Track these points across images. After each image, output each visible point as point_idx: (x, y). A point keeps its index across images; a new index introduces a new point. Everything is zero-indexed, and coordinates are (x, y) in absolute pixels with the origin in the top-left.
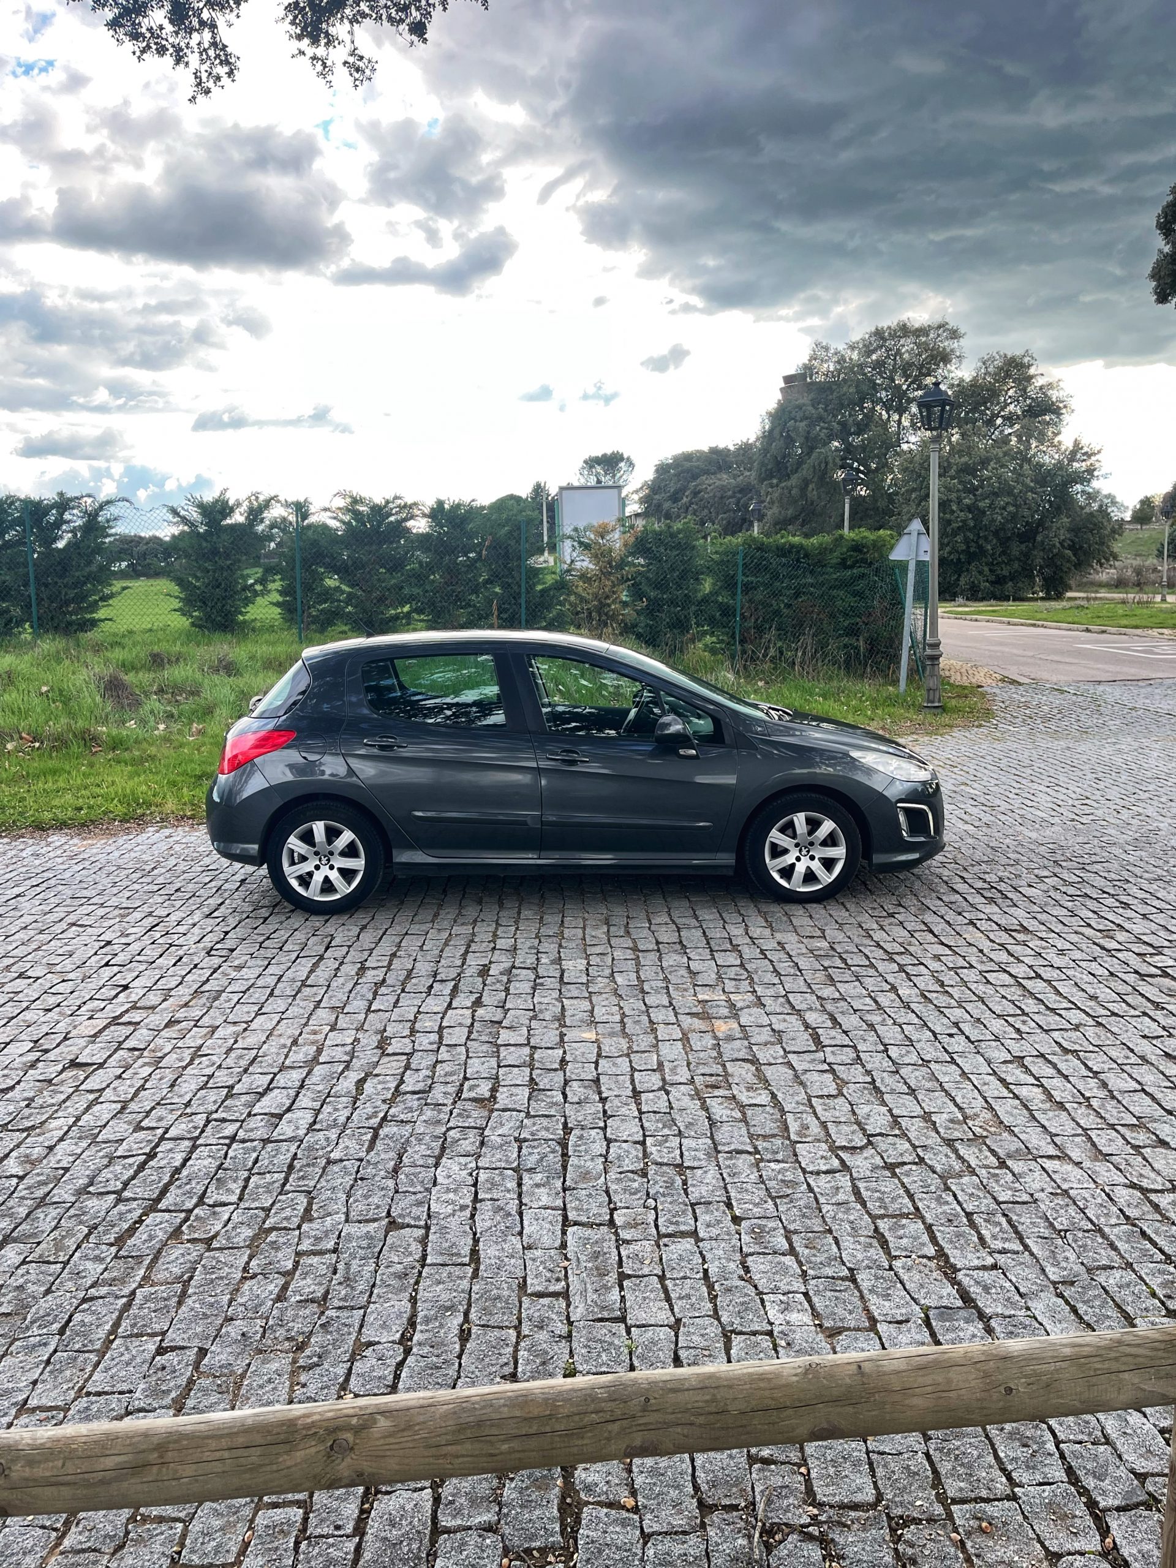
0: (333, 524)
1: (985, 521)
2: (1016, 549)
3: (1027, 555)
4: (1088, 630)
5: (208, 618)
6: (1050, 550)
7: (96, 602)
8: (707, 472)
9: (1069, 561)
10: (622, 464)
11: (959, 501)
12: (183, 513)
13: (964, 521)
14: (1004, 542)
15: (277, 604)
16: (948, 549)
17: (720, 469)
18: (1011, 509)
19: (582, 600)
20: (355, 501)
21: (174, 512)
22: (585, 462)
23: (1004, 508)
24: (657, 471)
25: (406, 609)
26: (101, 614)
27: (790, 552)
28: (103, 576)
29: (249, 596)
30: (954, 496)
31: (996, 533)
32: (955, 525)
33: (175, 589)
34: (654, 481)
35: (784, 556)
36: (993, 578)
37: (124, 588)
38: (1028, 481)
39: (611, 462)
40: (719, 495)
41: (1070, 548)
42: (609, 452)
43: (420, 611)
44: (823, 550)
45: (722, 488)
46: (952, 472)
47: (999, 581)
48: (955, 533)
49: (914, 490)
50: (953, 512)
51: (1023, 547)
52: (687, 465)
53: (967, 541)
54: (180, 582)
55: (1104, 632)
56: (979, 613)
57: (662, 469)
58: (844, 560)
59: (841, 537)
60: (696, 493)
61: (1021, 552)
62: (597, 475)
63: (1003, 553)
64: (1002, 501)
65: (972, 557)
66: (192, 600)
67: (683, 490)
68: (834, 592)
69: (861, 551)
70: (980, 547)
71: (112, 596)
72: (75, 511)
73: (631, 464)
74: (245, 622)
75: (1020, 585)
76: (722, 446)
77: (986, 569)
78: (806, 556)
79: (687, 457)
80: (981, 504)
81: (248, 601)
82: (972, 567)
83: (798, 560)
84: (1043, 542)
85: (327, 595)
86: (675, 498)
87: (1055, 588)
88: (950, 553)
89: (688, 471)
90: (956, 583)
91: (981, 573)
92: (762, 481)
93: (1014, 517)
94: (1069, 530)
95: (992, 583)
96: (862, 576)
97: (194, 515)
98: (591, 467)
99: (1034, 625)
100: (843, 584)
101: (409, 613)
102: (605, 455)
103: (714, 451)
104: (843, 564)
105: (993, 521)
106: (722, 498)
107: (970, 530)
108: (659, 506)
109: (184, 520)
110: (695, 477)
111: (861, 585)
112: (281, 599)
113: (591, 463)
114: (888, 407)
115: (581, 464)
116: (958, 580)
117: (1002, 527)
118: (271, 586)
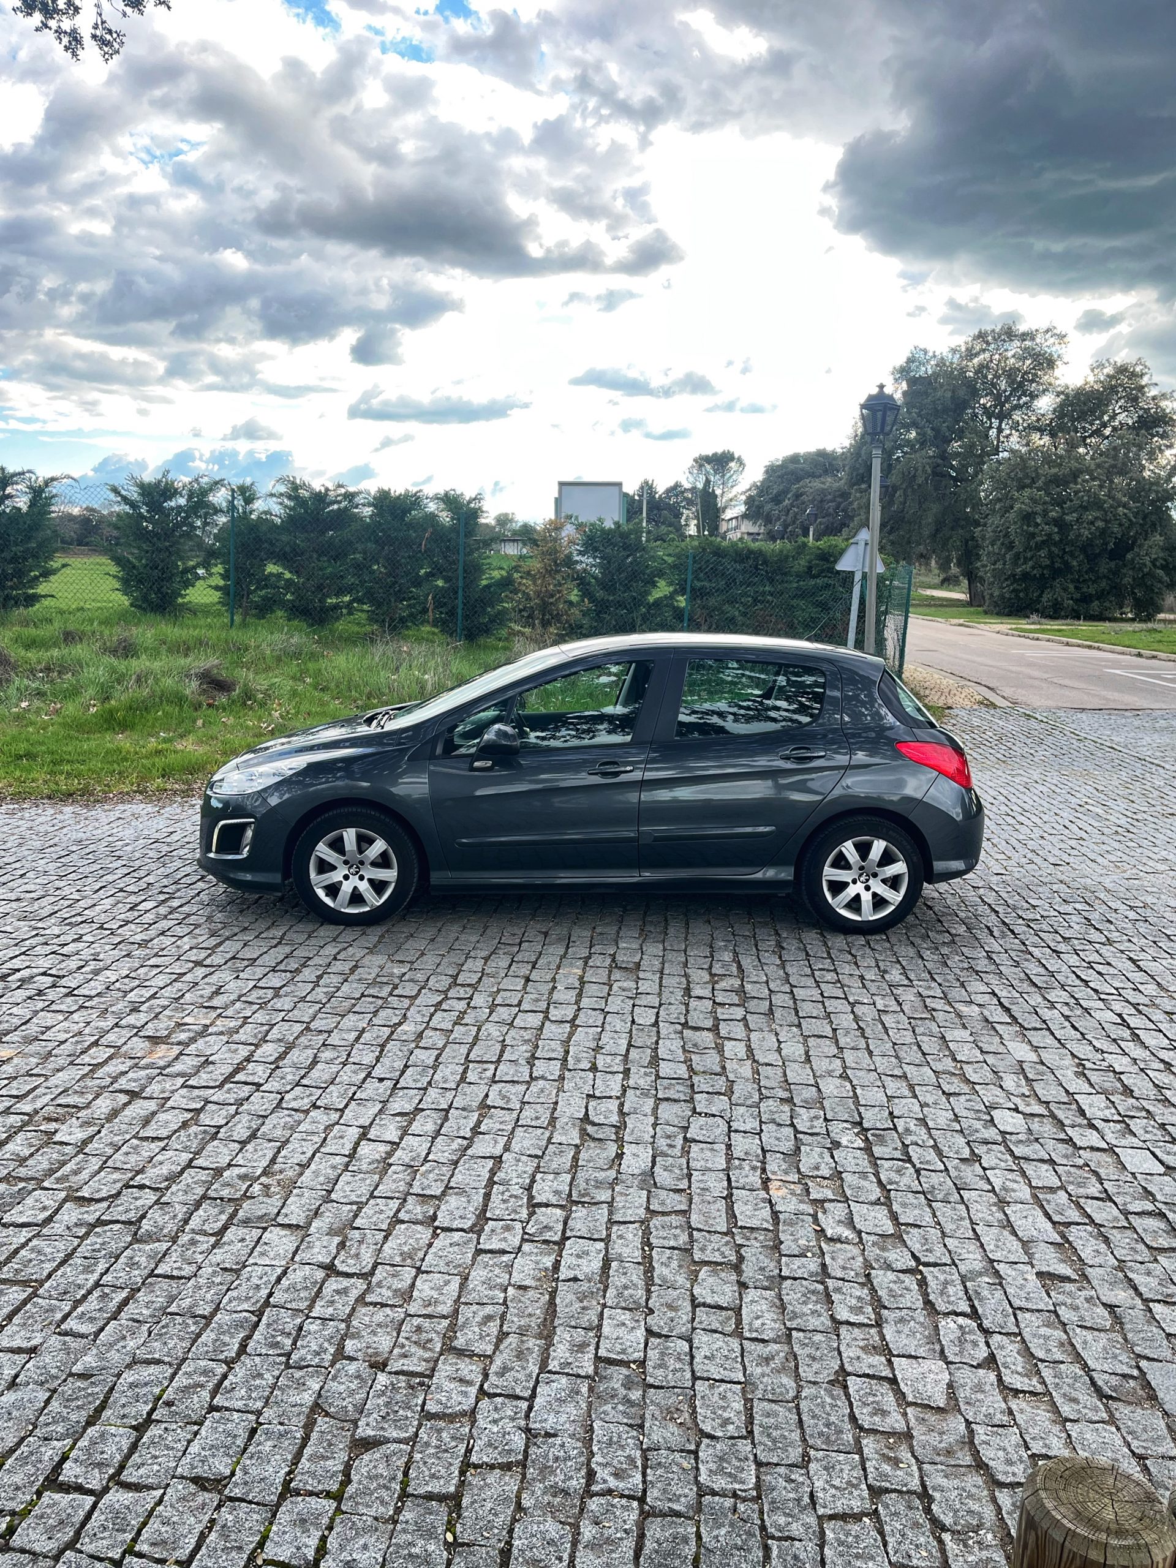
0: (277, 509)
1: (1072, 536)
2: (1105, 566)
3: (1116, 572)
4: (1139, 655)
5: (145, 599)
6: (1140, 569)
7: (36, 578)
8: (813, 475)
9: (1160, 581)
10: (732, 464)
11: (1045, 513)
12: (123, 493)
13: (1049, 535)
14: (1092, 559)
15: (217, 588)
16: (1031, 563)
17: (826, 472)
18: (1100, 524)
19: (528, 598)
20: (295, 487)
21: (115, 490)
22: (695, 461)
23: (1092, 523)
24: (767, 472)
25: (347, 599)
26: (42, 589)
27: (748, 558)
28: (44, 552)
29: (188, 579)
30: (1039, 508)
31: (1083, 549)
32: (1038, 539)
33: (113, 569)
34: (763, 482)
35: (742, 561)
36: (1077, 596)
37: (64, 566)
38: (1119, 495)
39: (721, 462)
40: (818, 498)
41: (1162, 567)
42: (720, 451)
43: (360, 601)
44: (783, 558)
45: (823, 492)
46: (1040, 483)
47: (1086, 599)
48: (1038, 547)
49: (999, 500)
50: (1037, 525)
51: (1113, 564)
52: (792, 466)
53: (1051, 556)
54: (118, 561)
55: (1154, 657)
56: (1043, 631)
57: (772, 471)
58: (810, 568)
59: (805, 545)
60: (798, 496)
61: (1110, 570)
62: (707, 474)
63: (1091, 570)
64: (1090, 516)
65: (1056, 573)
66: (131, 580)
67: (785, 492)
68: (794, 602)
69: (827, 560)
70: (1066, 563)
71: (54, 572)
72: (19, 487)
73: (740, 462)
74: (183, 605)
75: (1107, 604)
76: (829, 449)
77: (1071, 587)
78: (765, 562)
79: (794, 459)
80: (1068, 518)
81: (188, 584)
82: (1056, 583)
83: (756, 568)
84: (1133, 560)
85: (266, 581)
86: (777, 500)
87: (1146, 609)
88: (1033, 568)
89: (792, 473)
90: (1038, 600)
91: (1065, 590)
92: (852, 485)
93: (1103, 532)
94: (1163, 549)
95: (1076, 601)
96: (828, 586)
97: (134, 494)
98: (701, 466)
99: (1090, 647)
100: (802, 594)
101: (351, 602)
102: (715, 454)
103: (822, 454)
104: (809, 572)
105: (1080, 535)
106: (822, 501)
107: (1055, 544)
108: (759, 507)
109: (125, 499)
110: (798, 479)
111: (824, 596)
112: (222, 583)
113: (702, 461)
114: (989, 414)
115: (691, 462)
116: (1040, 596)
117: (1090, 543)
118: (214, 570)
